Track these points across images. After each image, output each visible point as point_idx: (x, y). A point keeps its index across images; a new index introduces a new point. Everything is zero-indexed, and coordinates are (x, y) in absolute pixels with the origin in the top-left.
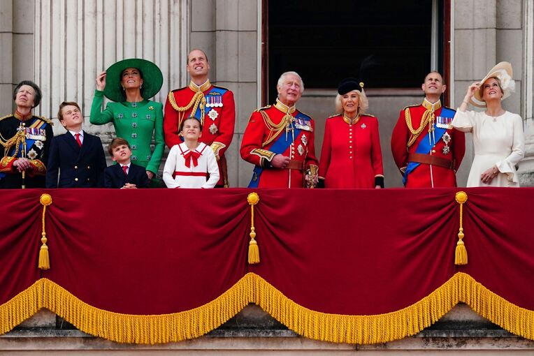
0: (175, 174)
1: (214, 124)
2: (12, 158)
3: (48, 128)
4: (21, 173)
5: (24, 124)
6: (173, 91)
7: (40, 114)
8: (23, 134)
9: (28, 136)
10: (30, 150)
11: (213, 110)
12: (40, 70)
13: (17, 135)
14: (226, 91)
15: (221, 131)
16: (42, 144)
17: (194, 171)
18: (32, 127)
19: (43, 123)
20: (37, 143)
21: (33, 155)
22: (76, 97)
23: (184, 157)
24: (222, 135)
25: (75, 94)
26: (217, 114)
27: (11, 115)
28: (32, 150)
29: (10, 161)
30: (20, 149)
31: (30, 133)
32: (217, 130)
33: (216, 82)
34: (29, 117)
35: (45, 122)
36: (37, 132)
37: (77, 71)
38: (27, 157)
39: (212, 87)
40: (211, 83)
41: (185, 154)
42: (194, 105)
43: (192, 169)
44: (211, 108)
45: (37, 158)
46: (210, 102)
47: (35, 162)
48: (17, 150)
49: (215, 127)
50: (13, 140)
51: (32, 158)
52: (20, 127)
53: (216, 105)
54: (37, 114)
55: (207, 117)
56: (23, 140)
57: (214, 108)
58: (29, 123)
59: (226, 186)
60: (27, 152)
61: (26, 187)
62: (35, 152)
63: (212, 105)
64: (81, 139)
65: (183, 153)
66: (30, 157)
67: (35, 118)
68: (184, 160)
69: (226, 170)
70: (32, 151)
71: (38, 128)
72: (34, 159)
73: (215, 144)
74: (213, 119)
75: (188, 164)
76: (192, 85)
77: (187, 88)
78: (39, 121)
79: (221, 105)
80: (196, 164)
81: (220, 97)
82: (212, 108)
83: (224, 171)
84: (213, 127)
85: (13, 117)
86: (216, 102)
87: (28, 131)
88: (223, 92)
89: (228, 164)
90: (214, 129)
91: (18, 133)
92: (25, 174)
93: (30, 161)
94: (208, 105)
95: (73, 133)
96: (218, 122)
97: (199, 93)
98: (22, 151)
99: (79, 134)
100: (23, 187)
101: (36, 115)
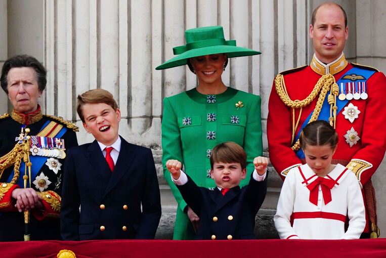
0: (294, 216)
1: (352, 129)
2: (10, 185)
3: (69, 136)
4: (22, 215)
5: (28, 130)
6: (284, 74)
7: (56, 113)
8: (26, 147)
9: (35, 151)
10: (39, 175)
11: (351, 105)
12: (56, 37)
13: (15, 149)
14: (373, 72)
15: (365, 141)
16: (59, 165)
17: (324, 211)
18: (42, 135)
19: (60, 127)
20: (49, 164)
21: (43, 183)
22: (117, 84)
23: (309, 187)
24: (367, 148)
25: (115, 78)
26: (359, 112)
27: (5, 115)
28: (42, 174)
29: (6, 190)
30: (21, 174)
31: (39, 145)
32: (358, 138)
33: (356, 58)
34: (37, 118)
35: (65, 126)
36: (50, 144)
37: (118, 40)
38: (33, 186)
39: (350, 66)
40: (347, 59)
41: (309, 182)
42: (317, 97)
43: (321, 207)
44: (347, 102)
45: (51, 188)
46: (346, 92)
47: (46, 196)
48: (16, 175)
49: (356, 134)
50: (8, 157)
51: (42, 189)
52: (21, 135)
53: (357, 96)
54: (50, 113)
55: (340, 116)
56: (26, 157)
57: (353, 101)
58: (36, 129)
59: (374, 235)
60: (33, 179)
61: (31, 239)
62: (46, 178)
63: (349, 97)
64: (115, 156)
65: (306, 181)
66: (37, 186)
67: (47, 119)
68: (308, 192)
69: (375, 208)
70: (42, 177)
71: (52, 136)
72: (45, 190)
73: (354, 163)
74: (352, 120)
75: (314, 199)
76: (316, 63)
77: (307, 68)
78: (53, 124)
79: (364, 96)
80: (328, 199)
81: (364, 83)
82: (350, 101)
83: (371, 208)
84: (351, 135)
85: (9, 118)
86: (356, 91)
87: (35, 142)
88: (368, 74)
89: (377, 198)
90: (353, 138)
91: (17, 146)
92: (30, 216)
93: (39, 194)
94: (342, 97)
95: (103, 146)
96: (359, 124)
97: (327, 76)
98: (25, 176)
99: (112, 149)
100: (26, 238)
101: (48, 114)
